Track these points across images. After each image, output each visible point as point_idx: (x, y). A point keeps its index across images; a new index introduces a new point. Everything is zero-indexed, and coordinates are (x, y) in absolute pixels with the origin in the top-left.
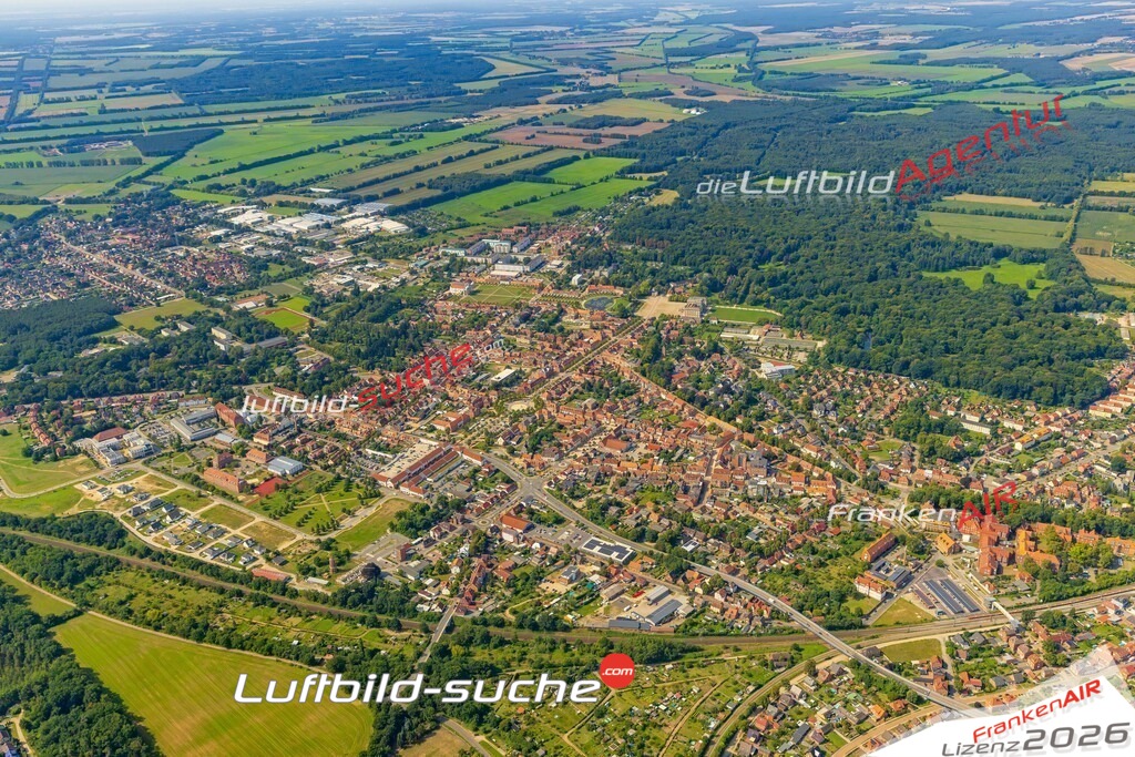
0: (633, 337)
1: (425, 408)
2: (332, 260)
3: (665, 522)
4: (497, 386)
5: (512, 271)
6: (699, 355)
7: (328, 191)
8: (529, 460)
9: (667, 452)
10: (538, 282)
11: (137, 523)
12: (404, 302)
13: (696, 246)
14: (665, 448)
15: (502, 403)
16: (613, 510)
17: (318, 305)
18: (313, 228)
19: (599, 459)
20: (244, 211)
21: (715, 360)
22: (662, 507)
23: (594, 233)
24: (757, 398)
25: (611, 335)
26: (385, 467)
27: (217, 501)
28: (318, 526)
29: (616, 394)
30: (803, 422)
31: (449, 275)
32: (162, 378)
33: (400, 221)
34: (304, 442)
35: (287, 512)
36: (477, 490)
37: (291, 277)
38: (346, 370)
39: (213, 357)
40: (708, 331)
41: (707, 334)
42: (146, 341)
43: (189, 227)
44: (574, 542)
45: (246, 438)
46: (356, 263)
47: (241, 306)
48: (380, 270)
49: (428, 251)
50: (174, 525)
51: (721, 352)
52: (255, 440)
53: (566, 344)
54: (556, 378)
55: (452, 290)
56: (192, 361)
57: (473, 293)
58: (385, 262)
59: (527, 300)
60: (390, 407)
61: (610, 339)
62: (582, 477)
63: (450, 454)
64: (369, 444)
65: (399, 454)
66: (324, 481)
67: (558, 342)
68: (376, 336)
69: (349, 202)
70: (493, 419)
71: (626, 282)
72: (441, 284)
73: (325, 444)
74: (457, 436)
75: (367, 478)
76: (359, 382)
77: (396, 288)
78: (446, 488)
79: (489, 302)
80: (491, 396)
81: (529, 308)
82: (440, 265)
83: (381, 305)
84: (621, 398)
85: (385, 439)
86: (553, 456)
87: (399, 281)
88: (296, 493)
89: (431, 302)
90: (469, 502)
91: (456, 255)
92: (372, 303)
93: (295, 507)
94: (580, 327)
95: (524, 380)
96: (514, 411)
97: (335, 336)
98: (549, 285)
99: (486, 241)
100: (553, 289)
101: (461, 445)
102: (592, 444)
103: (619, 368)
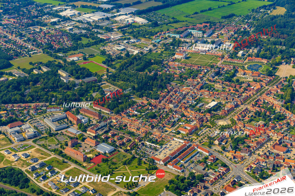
0: (277, 87)
1: (173, 120)
2: (112, 37)
4: (209, 111)
8: (234, 154)
10: (220, 54)
11: (34, 175)
12: (152, 61)
15: (213, 120)
17: (109, 61)
18: (100, 19)
19: (272, 156)
20: (66, 9)
23: (245, 29)
25: (264, 85)
26: (157, 153)
27: (73, 166)
28: (127, 184)
29: (275, 119)
31: (174, 48)
32: (38, 96)
33: (143, 18)
34: (114, 135)
36: (208, 170)
37: (93, 45)
38: (129, 97)
39: (61, 86)
42: (27, 75)
43: (40, 16)
45: (83, 131)
46: (125, 39)
47: (71, 59)
48: (137, 43)
49: (160, 34)
50: (53, 178)
52: (88, 132)
53: (242, 89)
54: (240, 108)
55: (176, 56)
56: (51, 88)
57: (187, 58)
58: (139, 39)
59: (216, 63)
60: (154, 118)
61: (265, 88)
62: (264, 166)
63: (191, 148)
64: (146, 139)
65: (164, 146)
66: (127, 158)
67: (237, 88)
68: (141, 79)
69: (116, 7)
70: (210, 129)
71: (267, 56)
72: (170, 52)
73: (124, 137)
74: (193, 137)
75: (149, 158)
76: (137, 104)
77: (147, 53)
78: (191, 167)
79: (196, 64)
80: (207, 116)
81: (218, 68)
82: (167, 42)
83: (141, 63)
84: (277, 122)
85: (155, 136)
86: (247, 153)
87: (148, 49)
88: (113, 164)
89: (166, 62)
90: (206, 177)
91: (175, 37)
92: (137, 61)
93: (113, 172)
94: (247, 80)
95: (223, 108)
96: (220, 125)
97: (120, 78)
98: (226, 56)
99: (190, 30)
100: (229, 58)
101: (195, 143)
102: (267, 147)
103: (273, 104)
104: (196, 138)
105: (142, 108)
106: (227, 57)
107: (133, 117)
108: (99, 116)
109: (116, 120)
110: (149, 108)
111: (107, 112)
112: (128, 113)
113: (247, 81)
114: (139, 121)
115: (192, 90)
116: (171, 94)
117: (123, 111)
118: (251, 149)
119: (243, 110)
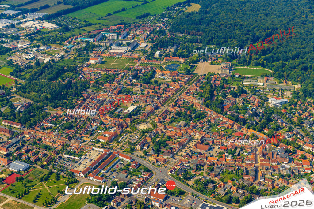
0: (196, 86)
1: (91, 129)
2: (19, 45)
3: (241, 191)
4: (129, 115)
5: (122, 50)
6: (235, 95)
7: (9, 6)
8: (156, 158)
9: (231, 151)
10: (137, 55)
12: (65, 68)
13: (219, 34)
14: (230, 148)
15: (134, 125)
16: (211, 186)
17: (17, 72)
18: (5, 27)
19: (195, 155)
21: (243, 97)
22: (237, 182)
23: (160, 28)
24: (271, 117)
25: (184, 85)
26: (76, 165)
28: (46, 202)
29: (195, 117)
30: (300, 131)
31: (87, 53)
33: (53, 23)
34: (27, 151)
35: (26, 194)
36: (131, 177)
38: (42, 108)
40: (235, 81)
41: (235, 83)
44: (193, 205)
46: (34, 47)
48: (48, 50)
49: (72, 39)
51: (245, 92)
53: (161, 91)
54: (160, 110)
55: (90, 61)
57: (102, 63)
58: (50, 46)
59: (133, 66)
60: (71, 129)
61: (184, 87)
62: (188, 167)
63: (111, 156)
64: (64, 151)
65: (83, 157)
66: (43, 174)
67: (156, 89)
68: (54, 88)
69: (22, 12)
70: (131, 135)
71: (185, 55)
72: (84, 58)
73: (39, 152)
74: (113, 145)
75: (68, 172)
76: (51, 115)
77: (59, 61)
78: (114, 176)
79: (113, 68)
80: (126, 121)
81: (136, 70)
82: (80, 47)
83: (53, 71)
84: (198, 120)
85: (73, 148)
86: (169, 155)
87: (60, 56)
88: (28, 182)
89: (80, 68)
90: (129, 184)
91: (88, 41)
92: (48, 69)
93: (30, 191)
94: (166, 80)
95: (143, 112)
96: (141, 129)
97: (31, 89)
98: (143, 57)
99: (103, 33)
100: (146, 59)
101: (116, 150)
102: (189, 147)
103: (193, 103)
104: (116, 145)
105: (57, 119)
106: (144, 59)
107: (48, 129)
108: (10, 132)
109: (29, 134)
110: (64, 119)
111: (19, 127)
112: (42, 126)
113: (166, 82)
114: (54, 133)
115: (109, 96)
116: (87, 101)
117: (36, 125)
118: (174, 150)
119: (163, 111)
